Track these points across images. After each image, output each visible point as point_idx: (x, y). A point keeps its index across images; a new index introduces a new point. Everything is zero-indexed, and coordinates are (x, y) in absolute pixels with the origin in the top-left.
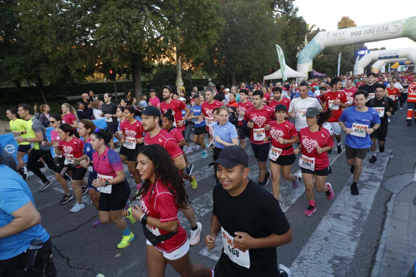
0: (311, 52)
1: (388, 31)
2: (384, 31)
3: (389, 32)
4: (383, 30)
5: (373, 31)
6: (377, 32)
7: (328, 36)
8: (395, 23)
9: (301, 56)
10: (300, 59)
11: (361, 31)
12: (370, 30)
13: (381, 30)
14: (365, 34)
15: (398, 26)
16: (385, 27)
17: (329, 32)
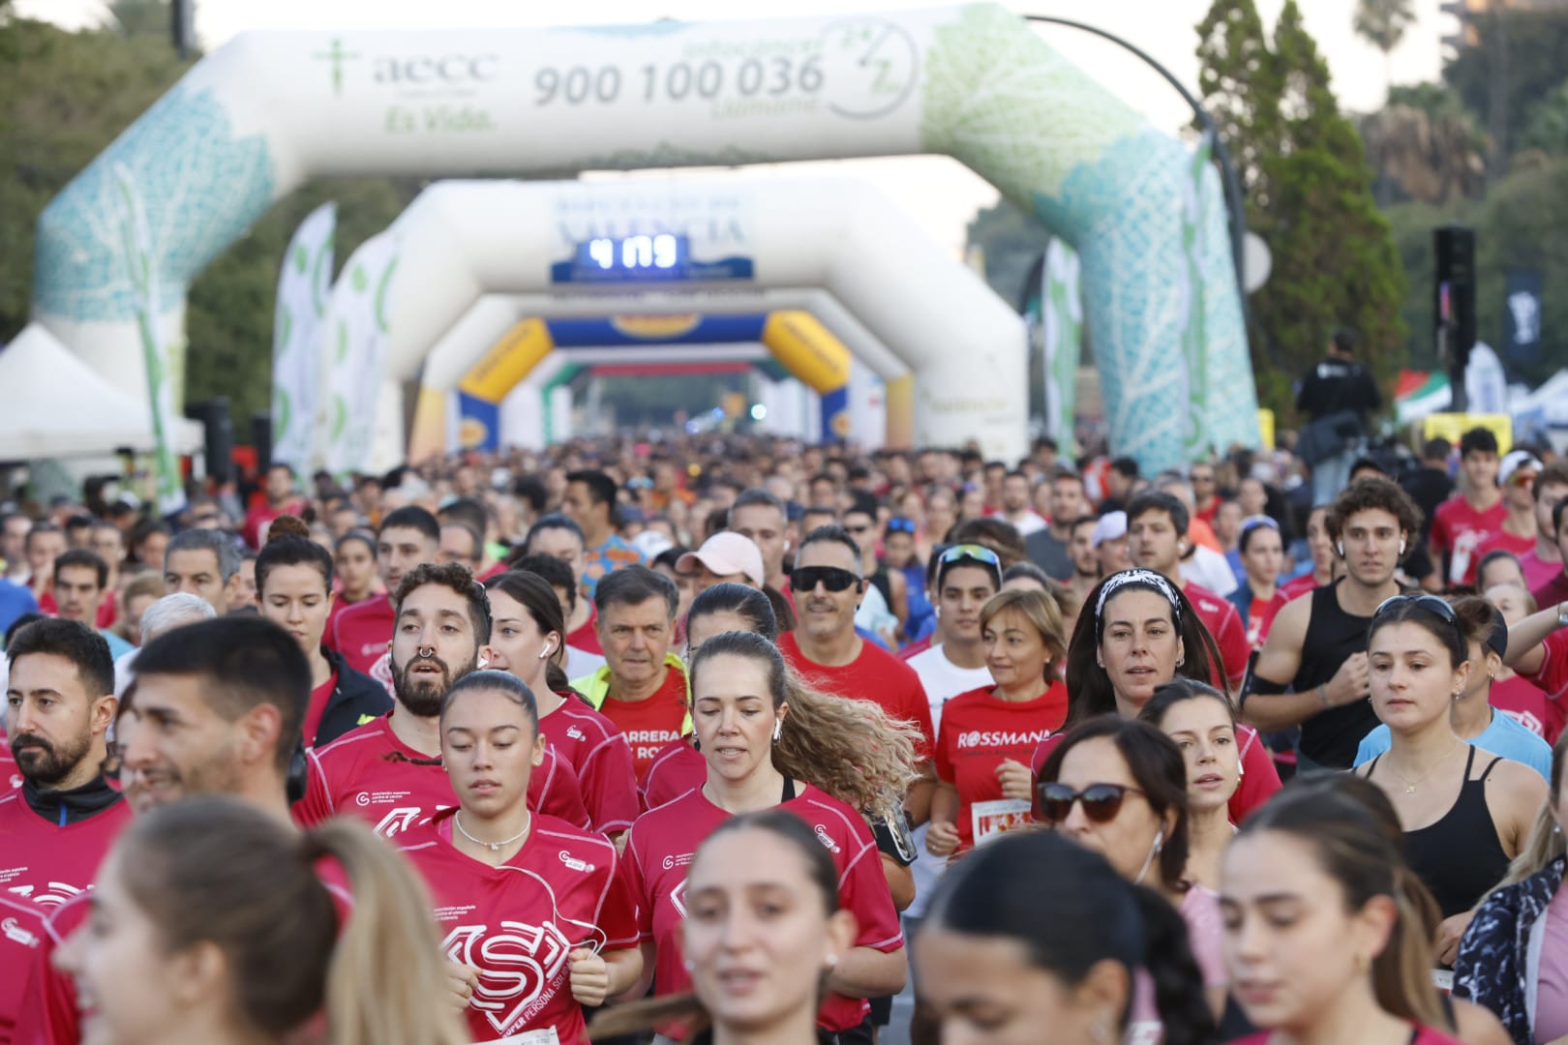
0: (184, 209)
1: (826, 95)
2: (795, 92)
3: (836, 109)
4: (783, 75)
5: (709, 82)
6: (745, 92)
7: (337, 76)
8: (866, 35)
9: (87, 240)
10: (80, 270)
11: (616, 72)
12: (687, 69)
13: (772, 80)
14: (649, 94)
15: (885, 65)
16: (798, 60)
17: (336, 44)
